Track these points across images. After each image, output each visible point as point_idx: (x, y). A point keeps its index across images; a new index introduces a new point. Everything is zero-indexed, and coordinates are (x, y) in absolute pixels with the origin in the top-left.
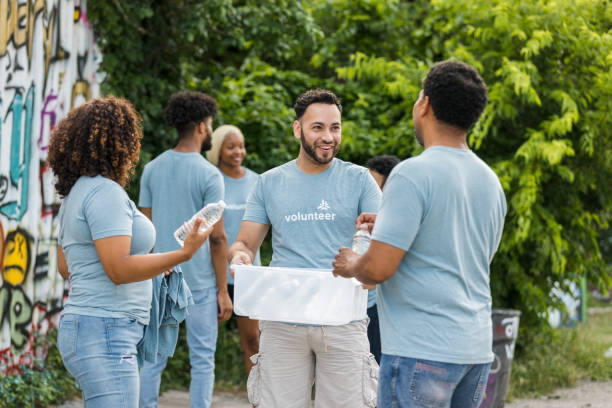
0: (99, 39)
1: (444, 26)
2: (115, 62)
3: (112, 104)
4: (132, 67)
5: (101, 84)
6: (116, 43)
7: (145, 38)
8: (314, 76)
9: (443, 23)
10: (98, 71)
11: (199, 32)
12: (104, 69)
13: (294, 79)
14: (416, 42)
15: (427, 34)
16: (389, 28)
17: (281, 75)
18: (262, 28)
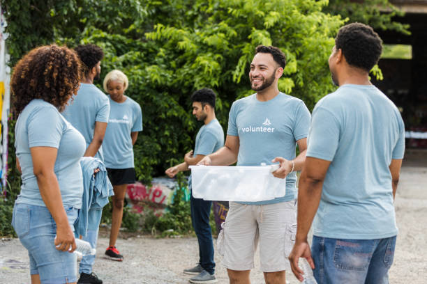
0: (5, 12)
1: (207, 9)
2: (15, 27)
3: (64, 51)
4: (25, 30)
5: (6, 40)
6: (16, 14)
7: (32, 12)
8: (129, 38)
9: (205, 7)
10: (4, 32)
11: (70, 8)
12: (9, 31)
13: (117, 39)
14: (188, 18)
15: (195, 13)
16: (174, 9)
17: (110, 37)
18: (108, 7)
